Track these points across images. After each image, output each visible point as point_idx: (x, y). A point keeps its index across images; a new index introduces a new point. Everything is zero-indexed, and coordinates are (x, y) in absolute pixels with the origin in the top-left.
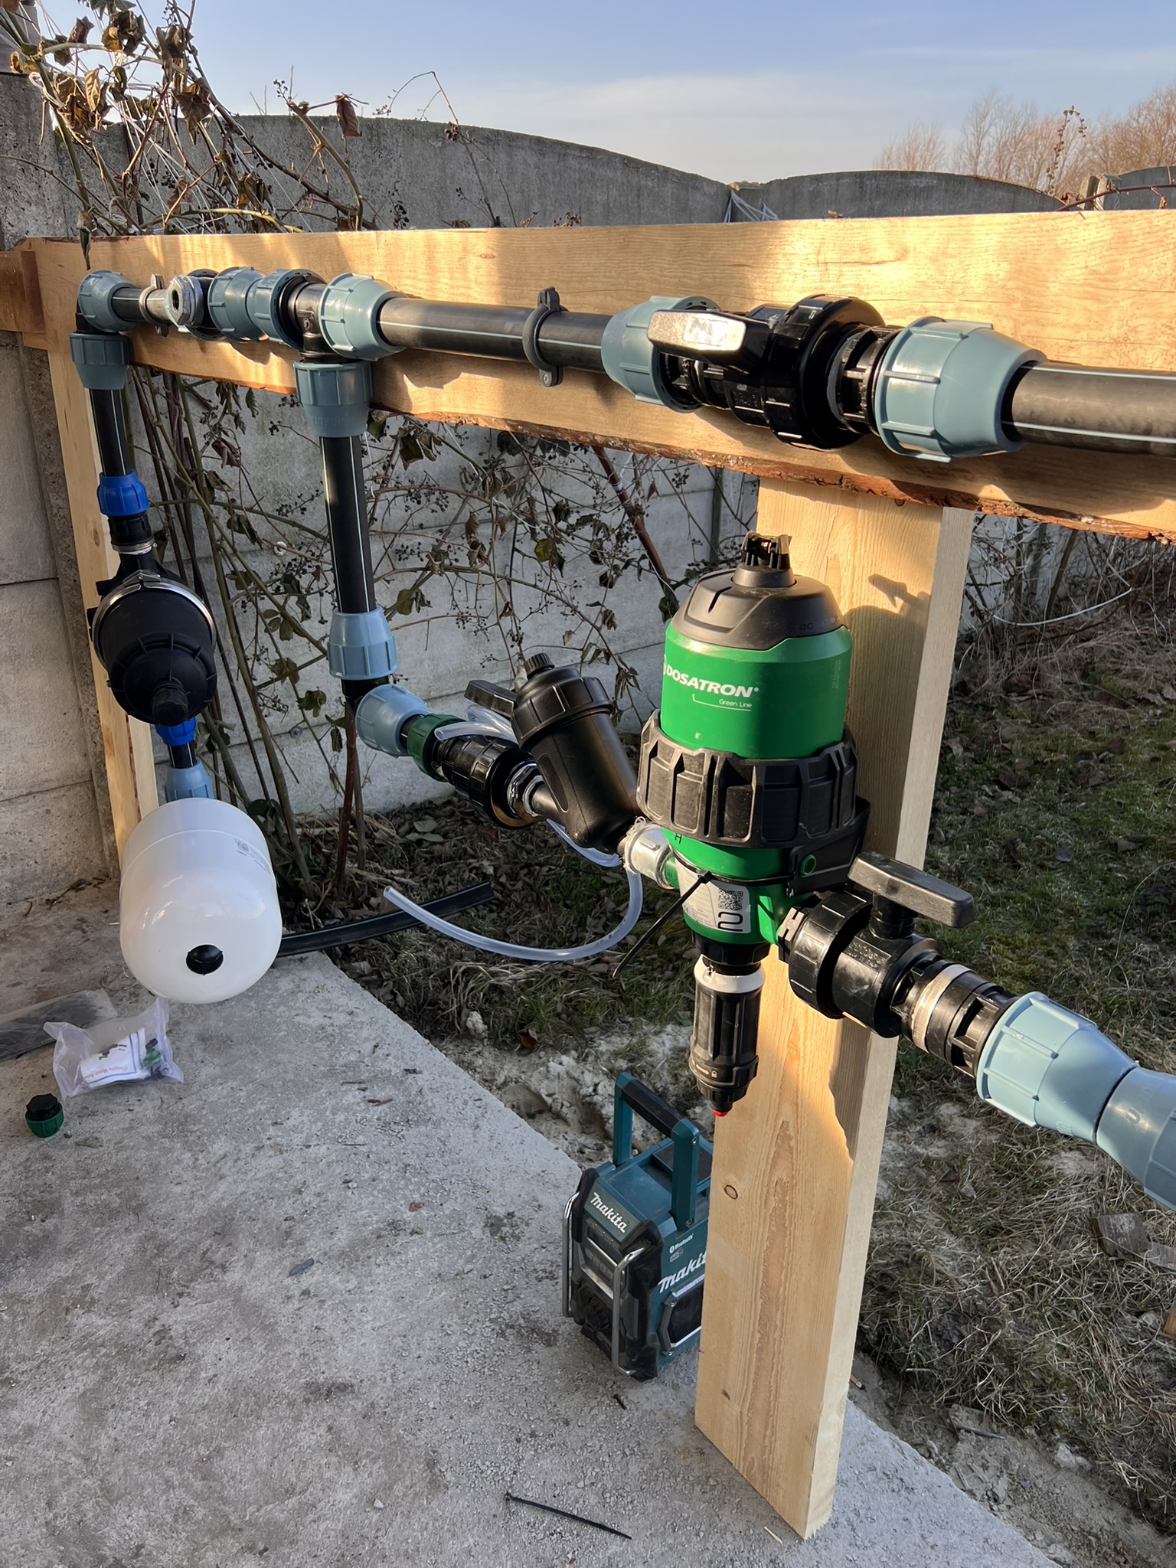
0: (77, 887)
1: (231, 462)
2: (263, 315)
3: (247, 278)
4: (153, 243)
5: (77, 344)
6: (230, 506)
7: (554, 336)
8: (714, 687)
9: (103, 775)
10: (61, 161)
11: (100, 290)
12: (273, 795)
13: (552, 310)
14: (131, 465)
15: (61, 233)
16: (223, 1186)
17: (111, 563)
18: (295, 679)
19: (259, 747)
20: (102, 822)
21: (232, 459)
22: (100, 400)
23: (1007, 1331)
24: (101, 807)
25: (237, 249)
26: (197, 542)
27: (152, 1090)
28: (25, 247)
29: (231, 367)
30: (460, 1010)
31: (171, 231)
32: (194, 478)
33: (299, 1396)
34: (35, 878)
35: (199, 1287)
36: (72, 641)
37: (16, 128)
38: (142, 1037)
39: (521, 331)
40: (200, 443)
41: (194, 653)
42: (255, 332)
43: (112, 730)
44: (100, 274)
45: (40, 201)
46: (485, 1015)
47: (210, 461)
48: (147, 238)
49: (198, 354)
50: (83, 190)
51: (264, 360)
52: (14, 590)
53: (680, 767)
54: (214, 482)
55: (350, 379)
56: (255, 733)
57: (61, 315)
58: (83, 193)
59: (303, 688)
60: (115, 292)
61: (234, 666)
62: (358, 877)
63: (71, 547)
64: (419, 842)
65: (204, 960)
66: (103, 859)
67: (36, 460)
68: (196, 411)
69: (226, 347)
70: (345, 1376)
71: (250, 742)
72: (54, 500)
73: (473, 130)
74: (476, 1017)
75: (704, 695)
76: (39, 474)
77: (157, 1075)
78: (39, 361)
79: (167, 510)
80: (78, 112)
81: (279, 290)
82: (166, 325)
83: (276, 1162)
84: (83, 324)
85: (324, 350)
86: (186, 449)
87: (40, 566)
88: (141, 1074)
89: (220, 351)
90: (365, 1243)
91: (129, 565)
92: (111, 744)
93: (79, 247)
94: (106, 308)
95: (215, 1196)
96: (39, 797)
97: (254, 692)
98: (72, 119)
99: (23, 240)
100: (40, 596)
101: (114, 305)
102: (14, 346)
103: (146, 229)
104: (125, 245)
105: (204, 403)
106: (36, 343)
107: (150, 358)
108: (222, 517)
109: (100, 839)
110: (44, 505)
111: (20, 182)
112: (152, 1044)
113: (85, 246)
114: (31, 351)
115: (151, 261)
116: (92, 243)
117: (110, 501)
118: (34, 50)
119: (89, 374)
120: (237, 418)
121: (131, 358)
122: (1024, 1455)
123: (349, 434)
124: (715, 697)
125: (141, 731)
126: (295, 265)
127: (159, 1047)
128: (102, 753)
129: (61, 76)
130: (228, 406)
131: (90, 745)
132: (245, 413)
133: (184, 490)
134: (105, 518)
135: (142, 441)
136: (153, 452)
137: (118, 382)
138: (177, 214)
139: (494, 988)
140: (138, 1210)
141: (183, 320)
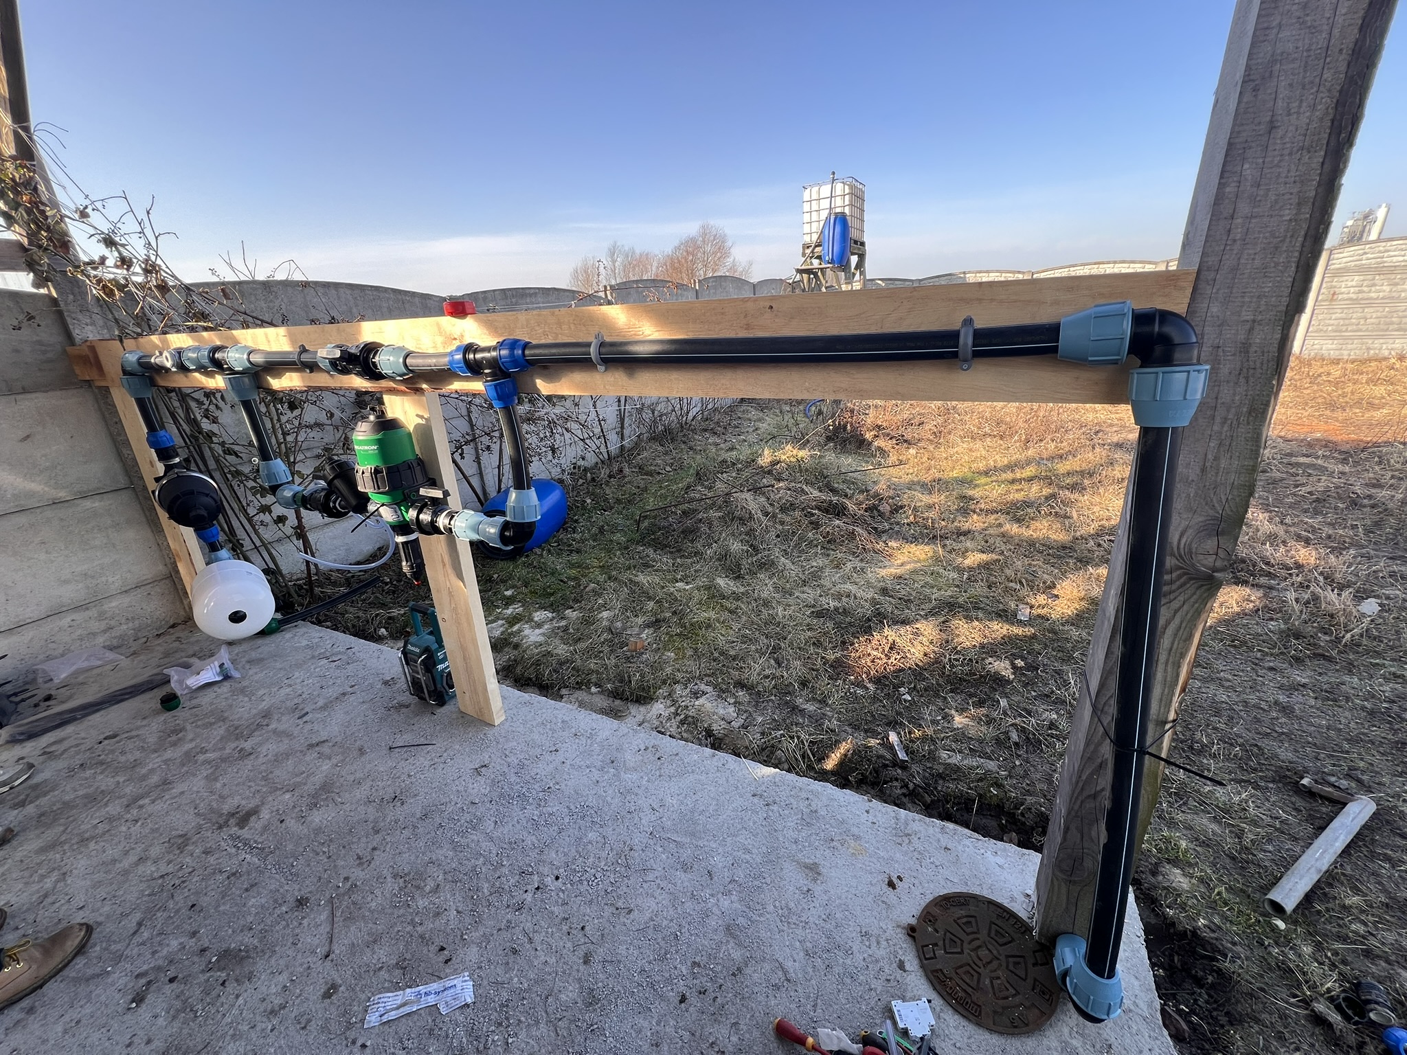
0: (173, 626)
1: (214, 422)
2: (205, 361)
3: (197, 349)
4: (155, 338)
5: (125, 382)
6: (223, 444)
7: (305, 358)
8: (366, 448)
9: (178, 572)
10: (101, 306)
11: (132, 358)
12: (272, 566)
13: (304, 350)
14: (163, 427)
15: (107, 336)
16: (264, 703)
17: (160, 468)
18: (270, 512)
19: (262, 550)
20: (181, 594)
21: (215, 421)
22: (141, 403)
23: (579, 662)
24: (179, 587)
25: (193, 339)
26: (209, 463)
27: (226, 684)
28: (88, 344)
29: (201, 382)
30: (375, 629)
31: (165, 333)
32: (199, 433)
33: (305, 749)
34: (148, 626)
35: (256, 733)
36: (148, 514)
37: (73, 294)
38: (217, 664)
39: (295, 358)
40: (199, 418)
41: (207, 495)
42: (205, 368)
43: (178, 549)
44: (131, 352)
45: (93, 324)
46: (386, 629)
47: (206, 425)
48: (152, 337)
49: (185, 379)
50: (116, 319)
51: (214, 378)
52: (110, 495)
53: (363, 473)
54: (209, 436)
55: (246, 380)
56: (258, 543)
57: (113, 370)
58: (117, 321)
59: (274, 515)
60: (140, 358)
61: (235, 506)
62: (322, 592)
63: (138, 471)
64: (353, 577)
65: (237, 617)
66: (186, 612)
67: (111, 434)
68: (193, 405)
69: (197, 375)
70: (325, 738)
71: (256, 547)
72: (125, 452)
73: (316, 283)
74: (383, 630)
75: (364, 451)
76: (114, 442)
77: (227, 677)
78: (106, 391)
79: (188, 448)
80: (107, 290)
81: (209, 352)
82: (167, 370)
83: (288, 690)
84: (125, 372)
85: (232, 371)
86: (194, 423)
87: (122, 481)
88: (220, 678)
89: (194, 376)
90: (331, 702)
91: (168, 468)
92: (178, 555)
93: (118, 342)
94: (136, 366)
95: (260, 707)
96: (143, 588)
97: (250, 520)
98: (105, 293)
99: (86, 341)
100: (125, 496)
101: (140, 364)
102: (90, 386)
103: (152, 331)
104: (141, 340)
105: (197, 401)
106: (103, 384)
107: (162, 383)
108: (219, 449)
109: (182, 602)
110: (119, 455)
111: (80, 316)
112: (221, 666)
113: (121, 341)
114: (99, 388)
115: (156, 347)
116: (125, 341)
117: (153, 442)
118: (79, 267)
119: (132, 392)
120: (216, 406)
121: (153, 383)
122: (581, 695)
123: (251, 398)
124: (367, 451)
125: (188, 533)
126: (218, 343)
127: (226, 666)
128: (175, 562)
129: (95, 276)
130: (211, 401)
131: (167, 559)
132: (221, 404)
133: (197, 439)
134: (153, 450)
135: (168, 420)
136: (175, 423)
137: (147, 394)
138: (165, 326)
139: (390, 618)
140: (224, 720)
141: (173, 366)
